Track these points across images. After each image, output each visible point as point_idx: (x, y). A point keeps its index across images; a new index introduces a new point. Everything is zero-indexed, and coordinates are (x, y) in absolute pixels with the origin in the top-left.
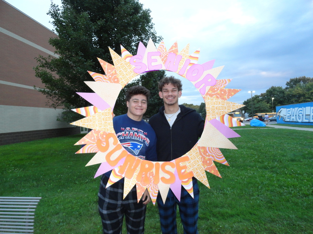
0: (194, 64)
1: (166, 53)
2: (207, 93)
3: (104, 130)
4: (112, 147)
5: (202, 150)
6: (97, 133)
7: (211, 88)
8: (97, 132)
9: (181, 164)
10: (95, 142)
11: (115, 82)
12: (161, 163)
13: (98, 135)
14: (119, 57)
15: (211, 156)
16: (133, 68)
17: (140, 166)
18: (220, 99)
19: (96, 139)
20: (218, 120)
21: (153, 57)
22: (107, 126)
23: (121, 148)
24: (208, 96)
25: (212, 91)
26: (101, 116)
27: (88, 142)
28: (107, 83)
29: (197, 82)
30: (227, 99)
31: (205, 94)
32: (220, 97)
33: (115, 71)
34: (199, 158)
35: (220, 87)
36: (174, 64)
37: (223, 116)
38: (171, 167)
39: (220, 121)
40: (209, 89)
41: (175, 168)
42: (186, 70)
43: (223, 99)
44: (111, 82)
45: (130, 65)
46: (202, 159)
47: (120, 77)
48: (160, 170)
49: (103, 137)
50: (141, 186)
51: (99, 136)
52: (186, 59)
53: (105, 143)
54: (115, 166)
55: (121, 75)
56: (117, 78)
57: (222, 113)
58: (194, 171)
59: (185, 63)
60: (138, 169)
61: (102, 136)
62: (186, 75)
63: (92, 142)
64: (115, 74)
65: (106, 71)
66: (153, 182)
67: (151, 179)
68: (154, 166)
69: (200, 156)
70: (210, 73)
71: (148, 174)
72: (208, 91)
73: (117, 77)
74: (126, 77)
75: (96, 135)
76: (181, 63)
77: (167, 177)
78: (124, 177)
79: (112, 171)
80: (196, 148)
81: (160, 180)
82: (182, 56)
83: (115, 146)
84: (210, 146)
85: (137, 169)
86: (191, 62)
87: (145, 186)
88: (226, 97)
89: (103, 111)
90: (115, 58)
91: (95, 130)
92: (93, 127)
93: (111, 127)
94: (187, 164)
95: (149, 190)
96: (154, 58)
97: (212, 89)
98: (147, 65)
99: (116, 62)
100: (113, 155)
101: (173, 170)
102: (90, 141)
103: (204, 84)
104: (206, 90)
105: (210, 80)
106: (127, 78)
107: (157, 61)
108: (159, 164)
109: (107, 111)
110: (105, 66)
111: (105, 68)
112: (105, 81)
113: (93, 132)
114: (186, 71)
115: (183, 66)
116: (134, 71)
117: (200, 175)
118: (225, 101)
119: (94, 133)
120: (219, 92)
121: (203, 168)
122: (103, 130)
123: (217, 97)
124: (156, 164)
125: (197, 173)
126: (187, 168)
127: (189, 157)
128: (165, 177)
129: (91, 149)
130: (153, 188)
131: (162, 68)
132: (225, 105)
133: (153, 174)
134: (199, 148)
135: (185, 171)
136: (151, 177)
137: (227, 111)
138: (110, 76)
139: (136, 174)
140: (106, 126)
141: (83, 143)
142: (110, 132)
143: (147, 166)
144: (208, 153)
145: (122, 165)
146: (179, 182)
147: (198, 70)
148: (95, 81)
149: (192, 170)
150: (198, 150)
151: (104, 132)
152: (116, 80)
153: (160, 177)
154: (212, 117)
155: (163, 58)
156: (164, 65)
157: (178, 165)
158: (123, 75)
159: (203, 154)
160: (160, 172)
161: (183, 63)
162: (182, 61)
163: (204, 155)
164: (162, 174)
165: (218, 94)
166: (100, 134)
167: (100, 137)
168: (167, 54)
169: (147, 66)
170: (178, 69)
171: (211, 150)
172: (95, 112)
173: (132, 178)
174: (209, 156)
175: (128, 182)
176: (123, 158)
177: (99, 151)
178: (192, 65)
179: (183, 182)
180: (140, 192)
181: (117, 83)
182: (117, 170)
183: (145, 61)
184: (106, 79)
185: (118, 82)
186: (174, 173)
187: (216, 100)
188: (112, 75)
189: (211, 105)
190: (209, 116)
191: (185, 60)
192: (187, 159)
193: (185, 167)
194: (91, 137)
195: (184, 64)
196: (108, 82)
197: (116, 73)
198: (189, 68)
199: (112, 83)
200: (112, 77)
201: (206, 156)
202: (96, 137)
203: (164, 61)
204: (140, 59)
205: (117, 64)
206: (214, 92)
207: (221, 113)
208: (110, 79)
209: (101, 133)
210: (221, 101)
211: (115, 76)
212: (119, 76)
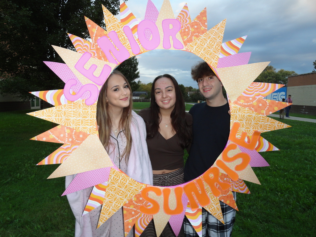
0: (136, 26)
1: (93, 47)
2: (184, 42)
3: (133, 194)
4: (160, 200)
5: (242, 102)
6: (131, 205)
7: (180, 33)
8: (129, 203)
9: (238, 136)
10: (139, 212)
11: (83, 139)
12: (220, 158)
13: (134, 204)
14: (52, 110)
15: (256, 97)
16: (83, 103)
17: (205, 183)
18: (201, 36)
19: (137, 210)
20: (222, 57)
21: (87, 66)
22: (132, 188)
23: (169, 190)
24: (188, 44)
25: (185, 35)
26: (114, 187)
27: (133, 220)
28: (75, 150)
29: (162, 43)
30: (207, 29)
31: (184, 46)
32: (199, 34)
33: (67, 128)
34: (247, 111)
35: (187, 23)
36: (117, 49)
37: (222, 48)
38: (233, 150)
39: (225, 56)
40: (182, 36)
41: (238, 146)
42: (137, 41)
43: (203, 32)
44: (79, 144)
45: (74, 104)
46: (251, 109)
47: (81, 128)
48: (227, 164)
49: (141, 201)
50: (225, 196)
51: (136, 204)
52: (121, 29)
53: (149, 204)
54: (184, 210)
55: (79, 125)
56: (80, 132)
57: (219, 47)
58: (256, 129)
59: (126, 34)
60: (207, 187)
61: (138, 201)
62: (144, 48)
63: (136, 216)
64: (72, 132)
65: (59, 140)
66: (232, 181)
67: (227, 180)
68: (218, 167)
69: (247, 109)
70: (163, 19)
71: (220, 180)
72: (183, 39)
73: (78, 131)
74: (88, 120)
75: (131, 207)
76: (122, 39)
77: (239, 161)
78: (203, 208)
79: (186, 216)
80: (233, 107)
81: (237, 172)
82: (114, 31)
83: (162, 196)
84: (244, 90)
85: (205, 188)
86: (131, 28)
87: (228, 192)
88: (203, 28)
89: (110, 181)
90: (50, 116)
91: (125, 205)
92: (120, 205)
93: (136, 185)
94: (242, 129)
95: (236, 189)
96: (89, 67)
97: (183, 34)
98: (92, 82)
99: (56, 119)
100: (169, 204)
101: (238, 151)
102: (134, 217)
103: (171, 37)
104: (180, 40)
105: (171, 27)
106: (90, 120)
107: (97, 66)
108: (219, 161)
109: (113, 176)
110: (51, 138)
111: (54, 139)
112: (71, 151)
113: (126, 207)
114: (138, 44)
115: (129, 41)
116: (87, 105)
117: (267, 125)
118: (207, 32)
119: (128, 208)
120: (192, 30)
121: (262, 115)
122: (132, 196)
123: (197, 36)
124: (217, 164)
125: (261, 127)
126: (247, 133)
127: (237, 121)
128: (237, 164)
129: (144, 222)
130: (237, 184)
131: (111, 68)
132: (212, 36)
133: (225, 174)
134: (236, 103)
135: (248, 137)
136: (225, 179)
137: (220, 40)
138: (70, 140)
139: (209, 194)
140: (131, 190)
141: (130, 227)
142: (141, 190)
143: (212, 176)
144: (250, 97)
145: (189, 202)
146: (254, 153)
147: (148, 28)
148: (60, 164)
149: (253, 129)
150: (237, 106)
151: (136, 196)
152: (81, 136)
153: (234, 170)
154: (215, 60)
155: (96, 55)
156: (110, 62)
157: (236, 140)
158: (82, 122)
159: (247, 104)
160: (229, 166)
161: (124, 38)
162: (121, 37)
163: (249, 104)
164: (232, 166)
165: (194, 32)
166: (134, 202)
167: (138, 204)
168: (96, 46)
169: (94, 84)
170: (128, 51)
171: (249, 91)
172: (104, 190)
173: (211, 200)
174: (254, 98)
175: (211, 208)
176: (182, 195)
177: (154, 216)
178: (136, 29)
179: (257, 149)
180: (230, 201)
181: (87, 137)
182: (189, 211)
183: (84, 80)
184: (69, 148)
185: (85, 136)
186: (241, 152)
187: (199, 40)
188: (70, 135)
189: (201, 50)
190: (212, 62)
191: (123, 32)
192: (237, 125)
193: (244, 134)
194: (131, 213)
195: (126, 38)
196: (75, 148)
197: (72, 130)
198: (137, 36)
199: (81, 143)
200: (73, 139)
201: (252, 103)
202: (134, 208)
203: (102, 58)
204: (75, 85)
205: (61, 119)
206: (188, 34)
207: (217, 48)
208: (73, 143)
209: (134, 199)
210: (204, 36)
211: (75, 133)
212: (79, 128)
